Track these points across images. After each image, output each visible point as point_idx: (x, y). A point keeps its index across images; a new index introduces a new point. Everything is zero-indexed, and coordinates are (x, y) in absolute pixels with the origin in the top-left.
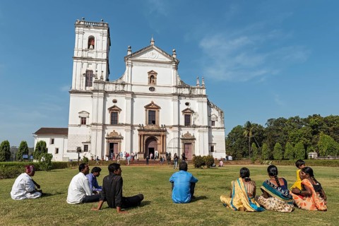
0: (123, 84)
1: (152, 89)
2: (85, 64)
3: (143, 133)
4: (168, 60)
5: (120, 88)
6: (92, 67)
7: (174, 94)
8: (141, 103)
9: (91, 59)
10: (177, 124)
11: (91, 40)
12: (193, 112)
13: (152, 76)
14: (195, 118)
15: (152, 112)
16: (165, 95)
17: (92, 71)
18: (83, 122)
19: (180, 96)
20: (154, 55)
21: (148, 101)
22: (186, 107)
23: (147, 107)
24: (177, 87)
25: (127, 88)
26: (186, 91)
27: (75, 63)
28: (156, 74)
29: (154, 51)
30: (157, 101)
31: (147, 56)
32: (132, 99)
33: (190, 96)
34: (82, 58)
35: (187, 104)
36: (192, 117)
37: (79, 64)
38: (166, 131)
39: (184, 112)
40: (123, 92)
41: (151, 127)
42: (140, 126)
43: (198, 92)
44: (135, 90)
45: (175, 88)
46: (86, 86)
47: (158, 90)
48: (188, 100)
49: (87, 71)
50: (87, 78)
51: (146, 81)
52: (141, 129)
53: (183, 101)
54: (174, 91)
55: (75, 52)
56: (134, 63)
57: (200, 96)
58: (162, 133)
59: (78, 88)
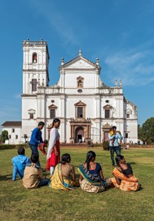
0: (58, 88)
1: (80, 91)
2: (31, 75)
3: (73, 124)
4: (92, 67)
5: (56, 91)
6: (36, 77)
7: (97, 94)
8: (72, 102)
9: (35, 70)
10: (99, 117)
11: (35, 56)
12: (111, 107)
13: (80, 81)
14: (113, 113)
15: (80, 108)
16: (90, 95)
17: (36, 80)
18: (32, 117)
19: (101, 95)
20: (82, 63)
21: (76, 100)
22: (106, 104)
23: (76, 105)
24: (99, 88)
25: (61, 91)
26: (106, 91)
27: (24, 75)
28: (83, 79)
29: (81, 61)
30: (84, 100)
31: (76, 65)
32: (65, 99)
33: (110, 95)
34: (29, 70)
35: (107, 101)
36: (111, 111)
37: (27, 75)
38: (90, 122)
39: (104, 107)
40: (58, 94)
41: (79, 120)
42: (71, 119)
43: (116, 91)
44: (67, 92)
45: (98, 90)
46: (32, 91)
47: (84, 92)
48: (108, 98)
49: (33, 80)
50: (33, 85)
51: (75, 85)
52: (72, 121)
53: (104, 99)
54: (97, 91)
55: (24, 66)
56: (66, 72)
57: (118, 94)
58: (88, 124)
59: (27, 93)
